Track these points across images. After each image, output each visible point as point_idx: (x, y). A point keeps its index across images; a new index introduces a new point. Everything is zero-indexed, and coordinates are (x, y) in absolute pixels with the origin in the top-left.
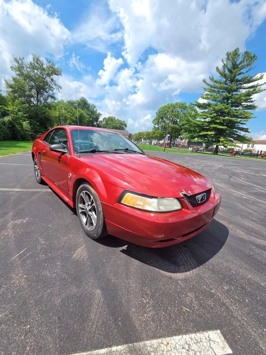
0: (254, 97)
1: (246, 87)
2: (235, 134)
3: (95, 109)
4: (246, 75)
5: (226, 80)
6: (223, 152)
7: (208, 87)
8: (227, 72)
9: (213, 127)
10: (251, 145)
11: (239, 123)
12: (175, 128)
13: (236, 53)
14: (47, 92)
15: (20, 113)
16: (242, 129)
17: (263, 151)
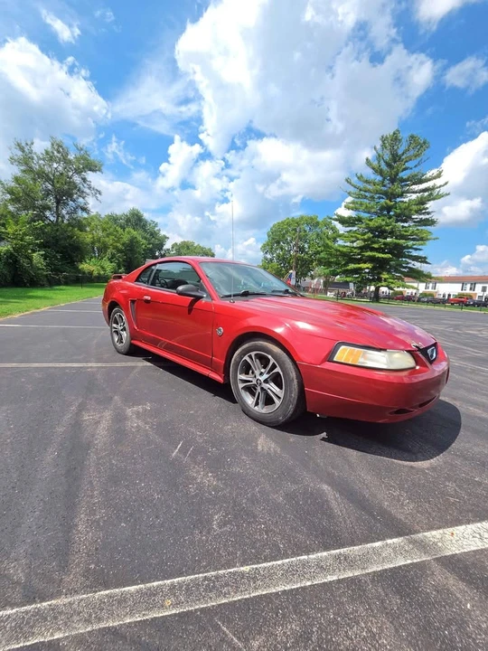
0: (430, 205)
1: (416, 189)
2: (405, 268)
3: (156, 229)
4: (415, 171)
5: (384, 180)
6: (389, 297)
7: (352, 189)
8: (384, 167)
9: (369, 256)
10: (431, 285)
11: (411, 248)
12: (302, 259)
13: (395, 138)
14: (74, 201)
15: (27, 237)
16: (416, 259)
17: (452, 294)
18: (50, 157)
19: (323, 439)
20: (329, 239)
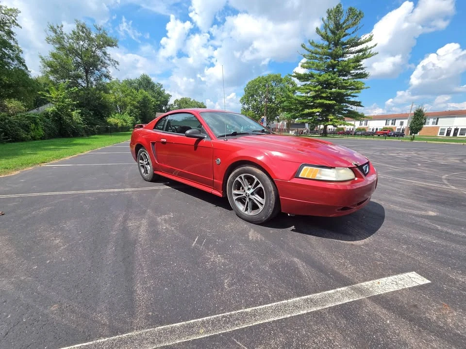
0: (364, 62)
1: (353, 51)
2: (345, 110)
3: (162, 89)
4: (353, 36)
5: (329, 44)
6: (334, 133)
7: (307, 53)
8: (330, 34)
9: (319, 103)
10: (364, 122)
11: (350, 95)
12: (271, 108)
13: (338, 11)
14: (99, 70)
15: (67, 100)
16: (353, 103)
17: (379, 128)
18: (77, 37)
19: (293, 230)
20: (290, 91)
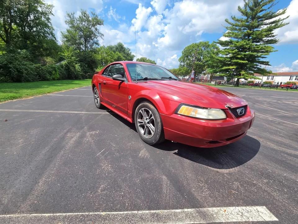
0: (275, 32)
1: (267, 23)
2: (255, 68)
3: (130, 52)
4: (268, 11)
5: (248, 18)
6: (244, 84)
7: (229, 26)
8: (248, 10)
9: (235, 62)
10: (270, 77)
11: (260, 57)
12: (200, 65)
14: (92, 40)
15: (73, 57)
16: (262, 63)
17: (283, 82)
18: (81, 20)
20: (214, 54)
